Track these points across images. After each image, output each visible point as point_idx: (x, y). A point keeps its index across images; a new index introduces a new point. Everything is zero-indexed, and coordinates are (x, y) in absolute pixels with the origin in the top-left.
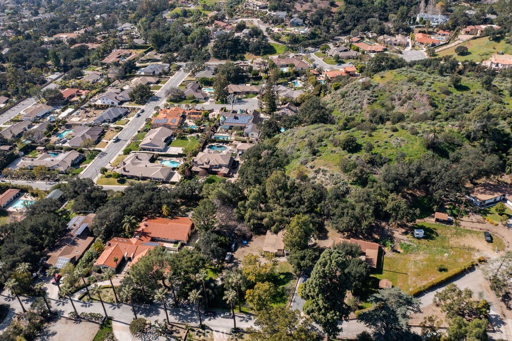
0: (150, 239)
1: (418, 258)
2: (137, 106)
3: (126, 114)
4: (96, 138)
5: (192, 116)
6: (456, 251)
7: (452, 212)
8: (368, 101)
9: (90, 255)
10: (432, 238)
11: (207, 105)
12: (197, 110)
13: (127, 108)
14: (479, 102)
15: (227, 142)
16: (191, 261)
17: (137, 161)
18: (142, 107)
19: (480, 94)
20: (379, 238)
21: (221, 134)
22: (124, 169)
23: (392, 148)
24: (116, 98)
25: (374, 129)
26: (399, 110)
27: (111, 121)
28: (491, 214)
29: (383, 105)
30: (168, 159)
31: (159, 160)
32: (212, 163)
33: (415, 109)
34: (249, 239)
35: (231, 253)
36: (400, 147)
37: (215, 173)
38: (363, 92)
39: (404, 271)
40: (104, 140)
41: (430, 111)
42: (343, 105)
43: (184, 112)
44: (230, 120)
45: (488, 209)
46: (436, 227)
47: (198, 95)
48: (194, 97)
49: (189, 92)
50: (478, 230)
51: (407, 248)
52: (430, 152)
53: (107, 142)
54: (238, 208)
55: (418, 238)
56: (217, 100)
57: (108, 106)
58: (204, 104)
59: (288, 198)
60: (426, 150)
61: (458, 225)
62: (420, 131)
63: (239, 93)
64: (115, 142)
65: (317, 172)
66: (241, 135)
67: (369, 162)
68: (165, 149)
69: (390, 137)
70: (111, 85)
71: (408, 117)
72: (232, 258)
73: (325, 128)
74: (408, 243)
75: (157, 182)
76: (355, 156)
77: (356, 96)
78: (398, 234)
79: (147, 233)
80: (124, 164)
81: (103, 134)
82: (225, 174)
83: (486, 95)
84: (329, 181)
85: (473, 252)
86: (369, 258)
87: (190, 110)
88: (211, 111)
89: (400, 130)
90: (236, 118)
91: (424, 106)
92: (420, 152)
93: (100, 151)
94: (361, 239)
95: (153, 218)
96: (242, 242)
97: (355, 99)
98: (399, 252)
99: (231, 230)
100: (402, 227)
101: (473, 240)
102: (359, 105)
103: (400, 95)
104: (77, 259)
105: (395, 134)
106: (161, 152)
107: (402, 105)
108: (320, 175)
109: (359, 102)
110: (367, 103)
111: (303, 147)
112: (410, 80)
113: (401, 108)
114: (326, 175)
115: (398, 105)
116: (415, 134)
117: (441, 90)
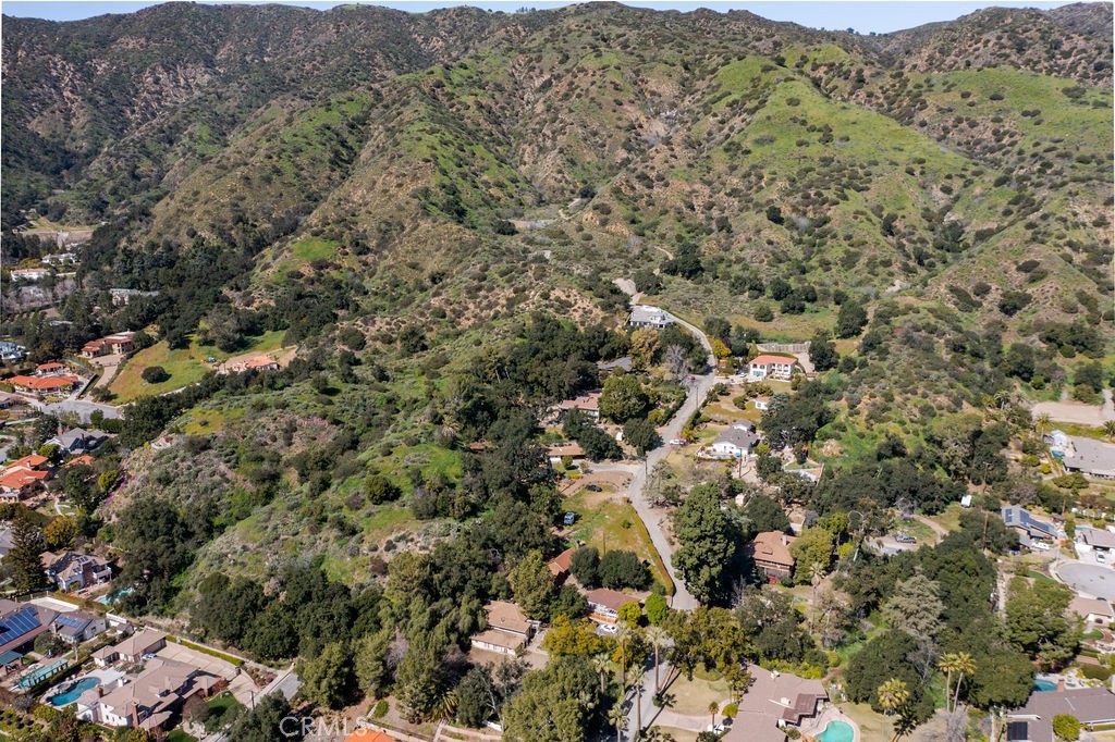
1: (602, 534)
6: (606, 510)
8: (228, 465)
14: (370, 398)
26: (292, 451)
29: (258, 458)
32: (172, 686)
33: (315, 438)
36: (428, 463)
38: (203, 457)
41: (338, 432)
50: (580, 490)
51: (583, 536)
61: (564, 497)
62: (416, 438)
65: (391, 548)
67: (440, 490)
69: (398, 461)
74: (576, 532)
76: (404, 499)
78: (558, 533)
83: (365, 389)
84: (434, 539)
85: (612, 503)
89: (392, 450)
91: (324, 429)
97: (197, 474)
101: (593, 498)
103: (268, 434)
105: (396, 456)
107: (290, 444)
108: (401, 547)
109: (213, 474)
110: (230, 468)
111: (295, 548)
112: (261, 407)
113: (293, 447)
114: (412, 540)
115: (282, 447)
116: (415, 442)
117: (320, 401)
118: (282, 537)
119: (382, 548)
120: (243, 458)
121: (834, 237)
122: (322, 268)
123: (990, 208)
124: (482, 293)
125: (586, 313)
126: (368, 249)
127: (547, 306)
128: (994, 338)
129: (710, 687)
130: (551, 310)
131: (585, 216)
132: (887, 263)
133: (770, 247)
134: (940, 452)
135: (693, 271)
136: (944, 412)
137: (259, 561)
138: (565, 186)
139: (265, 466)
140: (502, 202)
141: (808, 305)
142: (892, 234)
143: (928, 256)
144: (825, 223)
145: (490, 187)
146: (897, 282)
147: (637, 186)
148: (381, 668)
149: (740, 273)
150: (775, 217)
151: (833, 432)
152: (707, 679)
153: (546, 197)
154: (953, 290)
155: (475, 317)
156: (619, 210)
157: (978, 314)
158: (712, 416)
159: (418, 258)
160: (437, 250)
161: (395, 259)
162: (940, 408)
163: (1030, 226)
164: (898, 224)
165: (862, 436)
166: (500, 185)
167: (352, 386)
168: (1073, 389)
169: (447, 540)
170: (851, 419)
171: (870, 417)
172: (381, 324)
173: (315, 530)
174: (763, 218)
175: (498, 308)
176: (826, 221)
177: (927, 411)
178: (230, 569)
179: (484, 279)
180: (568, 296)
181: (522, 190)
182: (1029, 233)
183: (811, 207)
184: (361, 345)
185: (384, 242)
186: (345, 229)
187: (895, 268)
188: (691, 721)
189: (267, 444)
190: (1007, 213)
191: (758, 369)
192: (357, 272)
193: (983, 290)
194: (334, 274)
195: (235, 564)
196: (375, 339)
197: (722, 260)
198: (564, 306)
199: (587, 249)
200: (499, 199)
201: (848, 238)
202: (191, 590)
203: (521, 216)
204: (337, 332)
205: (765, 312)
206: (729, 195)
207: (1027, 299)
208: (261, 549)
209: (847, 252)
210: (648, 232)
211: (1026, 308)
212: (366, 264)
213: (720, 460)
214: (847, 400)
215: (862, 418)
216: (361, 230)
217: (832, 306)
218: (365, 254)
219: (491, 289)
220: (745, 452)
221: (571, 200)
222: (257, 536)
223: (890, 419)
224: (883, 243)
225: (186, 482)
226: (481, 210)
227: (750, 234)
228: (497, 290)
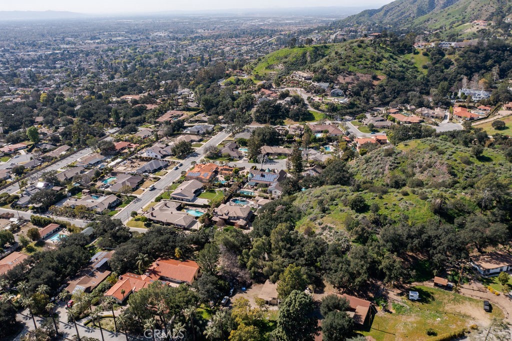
0: (158, 277)
1: (409, 320)
2: (177, 160)
3: (166, 166)
4: (135, 186)
5: (223, 172)
6: (450, 317)
7: (453, 278)
8: (390, 167)
9: (104, 286)
10: (427, 302)
11: (240, 163)
12: (230, 167)
13: (168, 161)
14: (500, 173)
15: (250, 197)
16: (184, 297)
17: (165, 208)
18: (181, 161)
19: (502, 166)
20: (373, 297)
21: (246, 190)
22: (152, 214)
23: (399, 211)
24: (160, 152)
25: (385, 192)
26: (419, 177)
27: (151, 171)
28: (494, 283)
29: (404, 172)
30: (194, 208)
31: (186, 209)
32: (231, 215)
33: (434, 176)
34: (249, 286)
35: (228, 297)
36: (408, 210)
37: (233, 224)
38: (386, 159)
39: (392, 332)
40: (141, 188)
41: (448, 179)
42: (366, 170)
43: (217, 168)
44: (257, 177)
45: (492, 279)
46: (434, 291)
47: (233, 154)
48: (229, 156)
49: (225, 151)
50: (478, 299)
51: (399, 309)
52: (437, 217)
53: (144, 190)
54: (242, 255)
55: (413, 300)
56: (250, 159)
57: (152, 158)
58: (238, 162)
59: (290, 249)
60: (433, 215)
61: (457, 291)
62: (430, 197)
63: (272, 154)
64: (150, 190)
65: (324, 229)
66: (265, 192)
67: (373, 223)
68: (193, 200)
69: (400, 200)
70: (159, 141)
71: (427, 184)
72: (228, 302)
73: (340, 188)
74: (402, 304)
75: (178, 228)
76: (361, 216)
77: (379, 162)
78: (393, 294)
79: (158, 272)
80: (153, 209)
81: (142, 182)
82: (241, 225)
83: (508, 167)
84: (332, 238)
85: (467, 320)
86: (358, 314)
87: (223, 166)
88: (243, 169)
89: (411, 194)
90: (263, 176)
91: (444, 174)
92: (427, 216)
93: (136, 197)
94: (356, 296)
95: (166, 259)
96: (241, 288)
97: (378, 165)
98: (391, 313)
99: (234, 276)
100: (398, 288)
101: (470, 308)
102: (381, 170)
103: (421, 163)
104: (91, 289)
105: (405, 198)
106: (189, 202)
107: (422, 173)
108: (326, 232)
112: (433, 149)
115: (419, 172)
189: (416, 167)
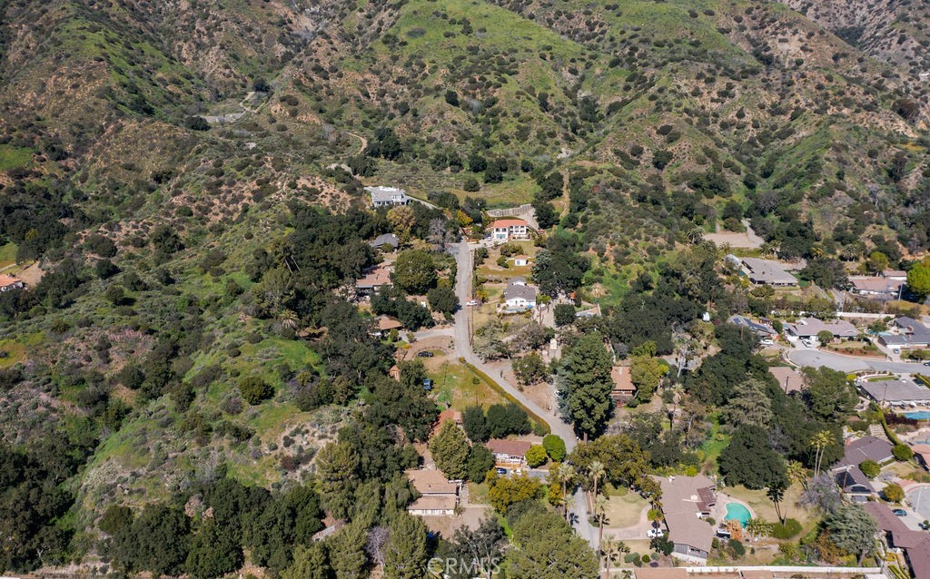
1: (459, 393)
8: (50, 393)
28: (393, 345)
33: (133, 352)
84: (329, 426)
103: (80, 355)
107: (109, 362)
108: (298, 439)
109: (36, 406)
110: (53, 396)
111: (188, 464)
112: (63, 329)
113: (113, 363)
114: (307, 432)
115: (100, 366)
116: (256, 339)
117: (123, 313)
118: (170, 456)
119: (281, 445)
120: (62, 383)
121: (505, 115)
122: (21, 177)
123: (612, 85)
124: (224, 188)
125: (334, 197)
126: (66, 153)
127: (297, 195)
128: (660, 189)
129: (625, 500)
130: (301, 198)
131: (273, 108)
132: (552, 135)
133: (455, 127)
134: (678, 282)
135: (394, 153)
136: (664, 250)
137: (157, 484)
138: (235, 80)
139: (90, 388)
140: (182, 99)
141: (504, 175)
142: (547, 111)
143: (579, 127)
144: (494, 103)
145: (167, 85)
146: (563, 150)
147: (314, 78)
148: (363, 557)
149: (435, 151)
150: (452, 99)
151: (595, 277)
152: (619, 495)
153: (222, 93)
154: (617, 153)
155: (223, 211)
156: (305, 101)
157: (639, 170)
158: (486, 277)
159: (131, 159)
160: (151, 150)
161: (105, 162)
162: (662, 247)
163: (653, 98)
164: (550, 101)
165: (615, 277)
166: (177, 83)
167: (146, 293)
168: (722, 222)
169: (342, 425)
170: (603, 265)
171: (617, 261)
172: (126, 229)
173: (203, 441)
174: (441, 101)
175: (245, 201)
176: (494, 102)
177: (652, 251)
178: (126, 499)
179: (222, 174)
180: (314, 184)
181: (198, 86)
182: (653, 103)
183: (478, 90)
184: (113, 251)
185: (81, 146)
186: (34, 135)
187: (559, 138)
188: (629, 531)
189: (82, 365)
190: (627, 88)
191: (501, 233)
192: (61, 177)
193: (638, 151)
194: (36, 181)
195: (131, 493)
196: (126, 244)
197: (414, 141)
198: (313, 193)
199: (288, 140)
200: (179, 96)
201: (517, 115)
202: (88, 530)
203: (206, 111)
204: (82, 241)
205: (474, 183)
206: (396, 82)
207: (670, 156)
208: (154, 472)
209: (518, 127)
210: (335, 120)
211: (671, 163)
212: (67, 169)
213: (519, 313)
214: (593, 249)
215: (611, 263)
216: (53, 134)
217: (522, 174)
218: (64, 159)
219: (232, 184)
220: (534, 304)
221: (246, 94)
222: (142, 460)
223: (632, 261)
224: (545, 118)
225: (7, 420)
226: (166, 107)
227: (435, 116)
228: (238, 184)
